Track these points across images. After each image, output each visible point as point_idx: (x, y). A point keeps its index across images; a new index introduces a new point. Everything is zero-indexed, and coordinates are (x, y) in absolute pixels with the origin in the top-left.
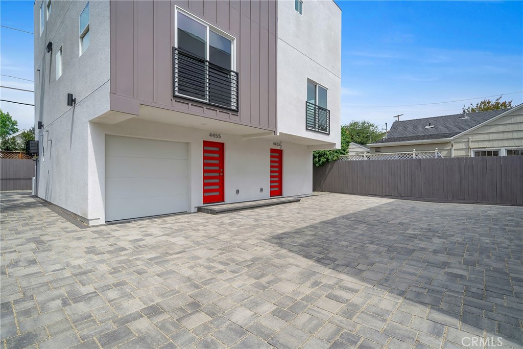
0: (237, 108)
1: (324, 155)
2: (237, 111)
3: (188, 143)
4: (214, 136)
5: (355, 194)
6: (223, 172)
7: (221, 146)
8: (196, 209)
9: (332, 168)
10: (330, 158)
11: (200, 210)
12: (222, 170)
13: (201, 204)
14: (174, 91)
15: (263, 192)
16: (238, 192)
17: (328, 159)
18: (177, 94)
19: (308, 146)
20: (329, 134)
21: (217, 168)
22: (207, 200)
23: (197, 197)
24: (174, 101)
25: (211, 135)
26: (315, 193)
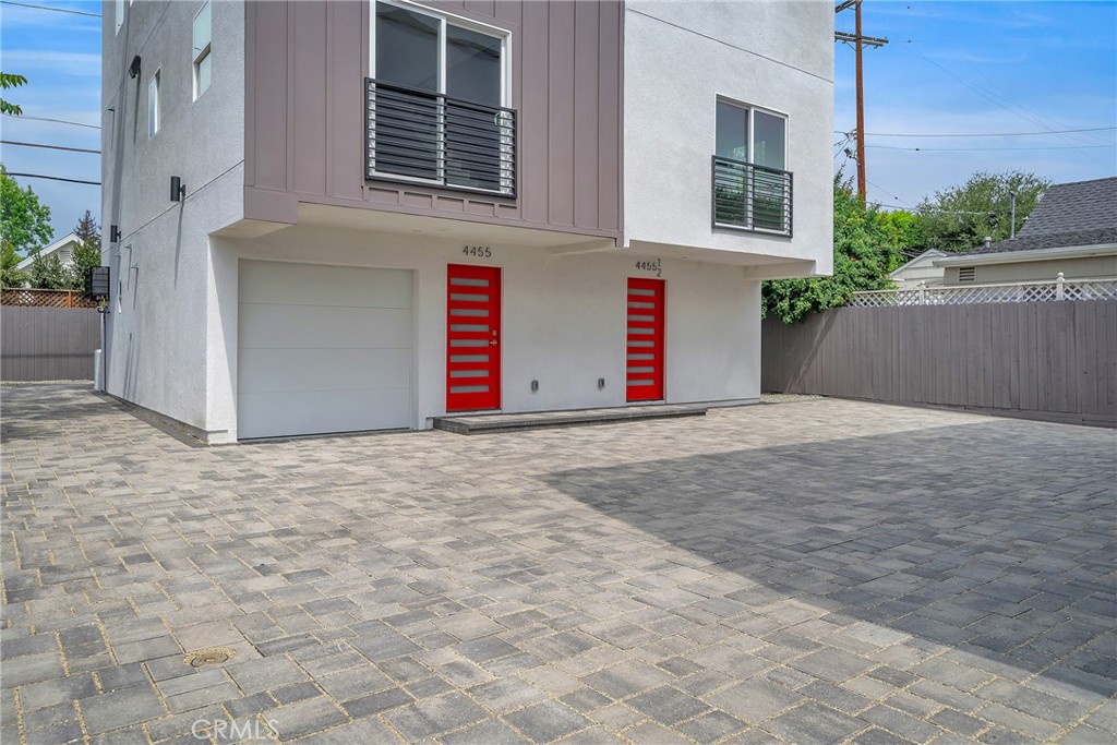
0: (514, 190)
1: (806, 291)
2: (513, 198)
3: (412, 271)
4: (473, 251)
5: (892, 403)
6: (498, 338)
7: (494, 274)
8: (431, 422)
9: (828, 327)
10: (823, 299)
11: (438, 424)
12: (495, 333)
13: (441, 411)
14: (367, 169)
15: (605, 390)
16: (535, 385)
17: (816, 304)
18: (373, 173)
19: (746, 268)
20: (790, 237)
21: (484, 328)
22: (455, 403)
23: (432, 395)
24: (366, 188)
25: (466, 250)
26: (769, 398)
